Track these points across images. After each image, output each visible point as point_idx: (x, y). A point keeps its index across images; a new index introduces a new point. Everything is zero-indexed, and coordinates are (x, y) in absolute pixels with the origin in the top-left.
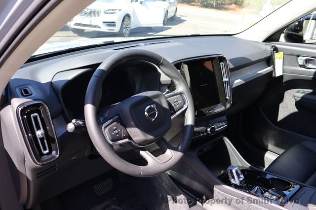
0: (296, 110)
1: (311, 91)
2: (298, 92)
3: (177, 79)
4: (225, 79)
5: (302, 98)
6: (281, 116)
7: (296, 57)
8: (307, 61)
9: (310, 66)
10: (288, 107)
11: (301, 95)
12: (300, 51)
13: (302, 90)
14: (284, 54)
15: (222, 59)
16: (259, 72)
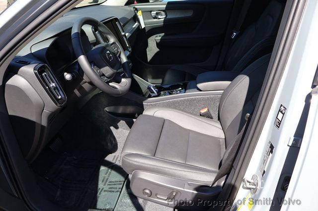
0: (158, 50)
1: (163, 34)
2: (157, 37)
3: (108, 34)
4: (123, 34)
5: (161, 39)
6: (149, 57)
7: (149, 13)
8: (157, 14)
9: (159, 17)
10: (152, 49)
11: (160, 38)
12: (151, 8)
13: (158, 35)
14: (142, 12)
15: (116, 19)
16: (134, 26)
